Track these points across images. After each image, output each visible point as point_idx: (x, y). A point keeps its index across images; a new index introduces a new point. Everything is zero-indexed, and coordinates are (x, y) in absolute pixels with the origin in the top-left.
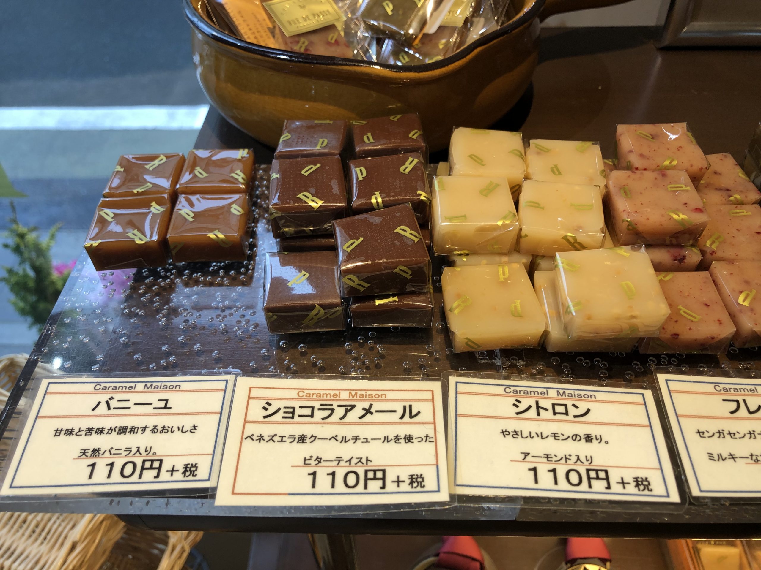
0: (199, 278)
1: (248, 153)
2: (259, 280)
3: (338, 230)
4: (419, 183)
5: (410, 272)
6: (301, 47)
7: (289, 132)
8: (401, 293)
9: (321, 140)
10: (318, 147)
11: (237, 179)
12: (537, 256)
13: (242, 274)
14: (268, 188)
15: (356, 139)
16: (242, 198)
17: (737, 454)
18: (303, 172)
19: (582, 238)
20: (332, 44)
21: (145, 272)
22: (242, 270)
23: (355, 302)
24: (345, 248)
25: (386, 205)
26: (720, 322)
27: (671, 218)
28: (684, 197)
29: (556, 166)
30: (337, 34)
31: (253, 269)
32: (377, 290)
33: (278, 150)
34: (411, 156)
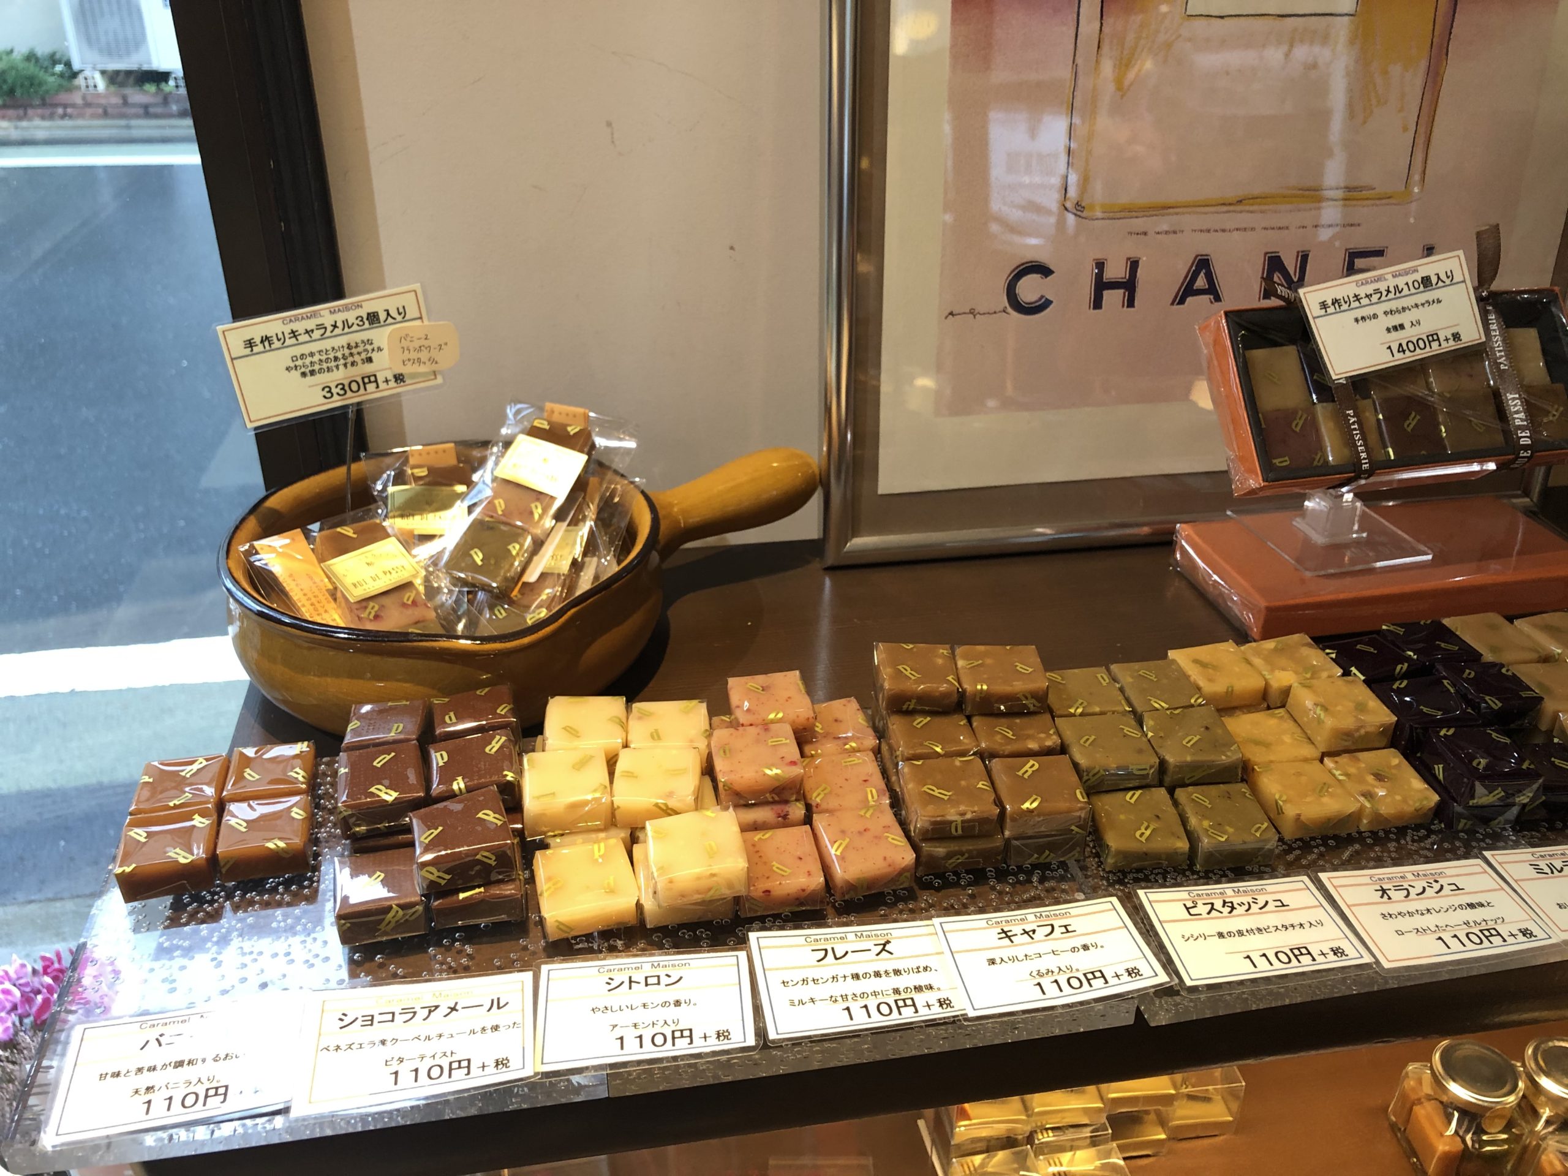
0: (253, 898)
1: (308, 747)
2: (325, 893)
3: (415, 822)
4: (506, 763)
5: (494, 858)
6: (370, 613)
7: (357, 719)
8: (487, 884)
9: (396, 725)
10: (392, 734)
11: (297, 778)
12: (637, 828)
13: (306, 887)
14: (333, 785)
15: (436, 721)
16: (304, 800)
17: (816, 998)
18: (375, 764)
19: (673, 803)
20: (408, 605)
21: (186, 899)
22: (306, 883)
23: (436, 899)
24: (422, 839)
25: (469, 790)
26: (809, 873)
27: (765, 774)
28: (783, 751)
29: (656, 731)
30: (414, 592)
31: (318, 881)
32: (460, 882)
33: (346, 741)
34: (498, 734)
